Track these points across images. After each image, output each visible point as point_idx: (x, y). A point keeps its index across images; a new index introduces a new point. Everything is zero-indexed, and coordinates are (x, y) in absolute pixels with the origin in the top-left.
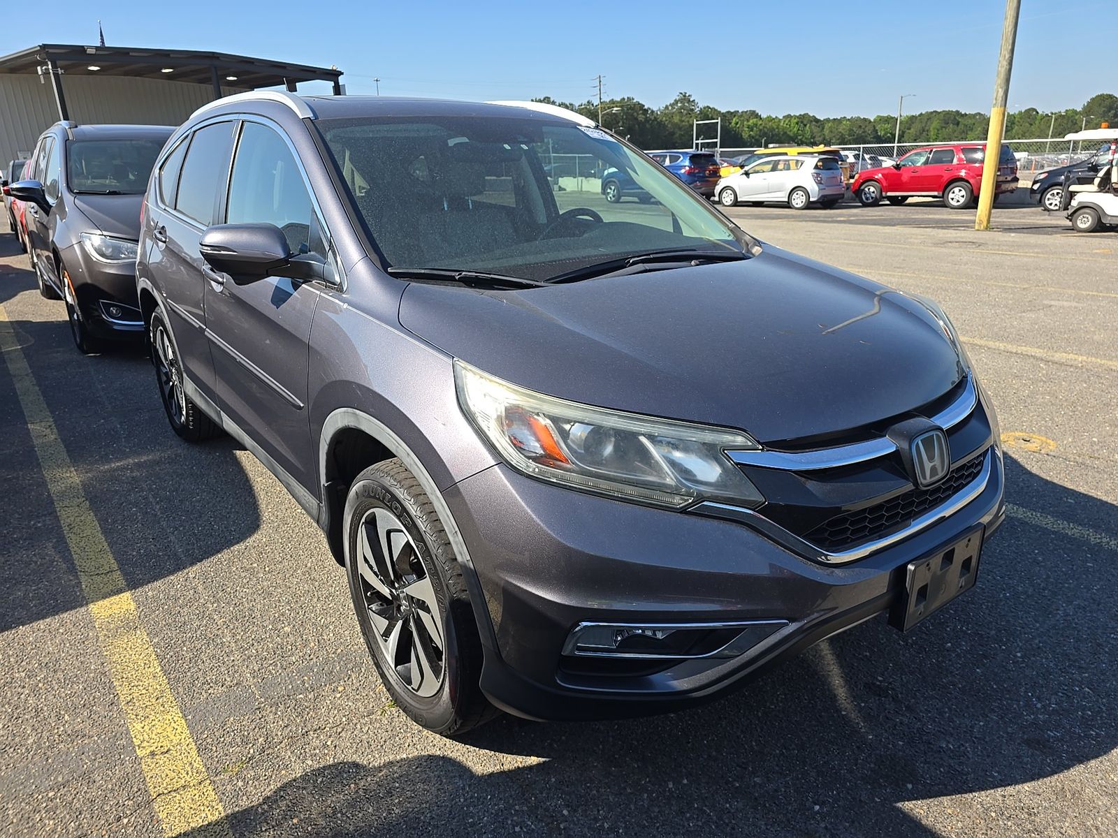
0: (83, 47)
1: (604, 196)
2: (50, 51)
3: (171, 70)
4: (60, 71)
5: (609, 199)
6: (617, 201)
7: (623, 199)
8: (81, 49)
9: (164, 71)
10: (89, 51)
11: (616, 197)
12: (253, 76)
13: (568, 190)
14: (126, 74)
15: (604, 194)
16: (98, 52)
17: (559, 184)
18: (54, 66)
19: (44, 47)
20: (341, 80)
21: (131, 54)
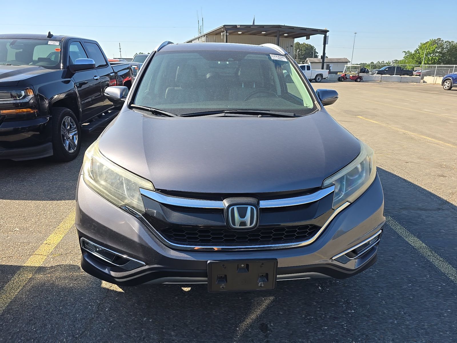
0: (236, 25)
1: (442, 87)
2: (226, 27)
3: (265, 33)
4: (228, 34)
5: (445, 88)
6: (450, 89)
7: (453, 89)
8: (236, 26)
9: (262, 33)
10: (238, 27)
11: (449, 87)
12: (294, 33)
13: (428, 82)
14: (251, 34)
15: (442, 85)
16: (241, 27)
17: (424, 80)
18: (226, 33)
19: (224, 26)
20: (328, 34)
21: (251, 27)
